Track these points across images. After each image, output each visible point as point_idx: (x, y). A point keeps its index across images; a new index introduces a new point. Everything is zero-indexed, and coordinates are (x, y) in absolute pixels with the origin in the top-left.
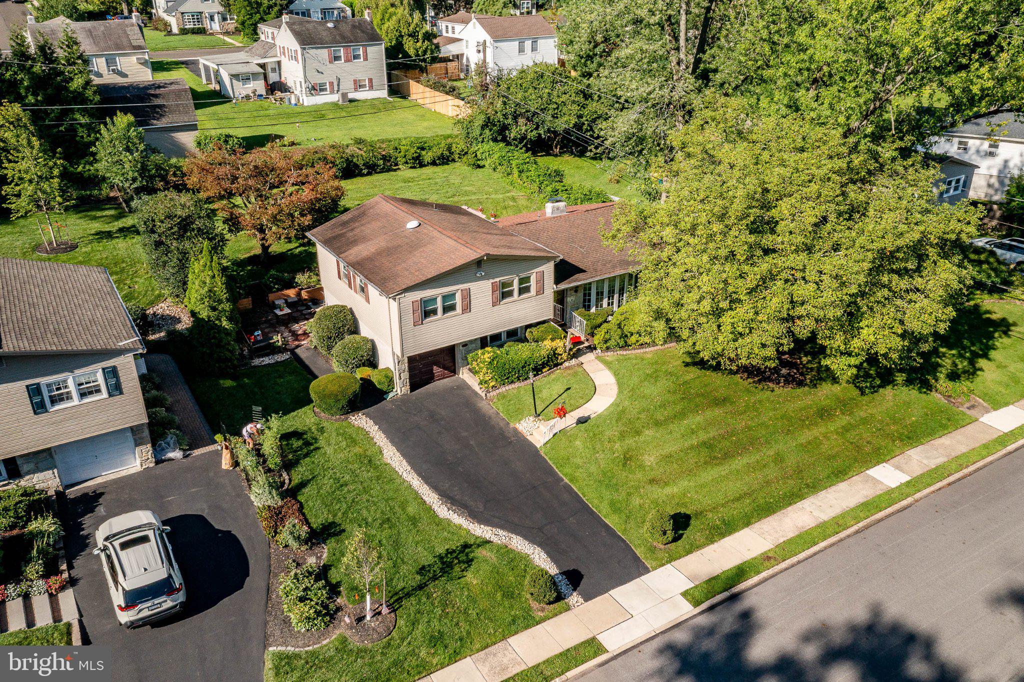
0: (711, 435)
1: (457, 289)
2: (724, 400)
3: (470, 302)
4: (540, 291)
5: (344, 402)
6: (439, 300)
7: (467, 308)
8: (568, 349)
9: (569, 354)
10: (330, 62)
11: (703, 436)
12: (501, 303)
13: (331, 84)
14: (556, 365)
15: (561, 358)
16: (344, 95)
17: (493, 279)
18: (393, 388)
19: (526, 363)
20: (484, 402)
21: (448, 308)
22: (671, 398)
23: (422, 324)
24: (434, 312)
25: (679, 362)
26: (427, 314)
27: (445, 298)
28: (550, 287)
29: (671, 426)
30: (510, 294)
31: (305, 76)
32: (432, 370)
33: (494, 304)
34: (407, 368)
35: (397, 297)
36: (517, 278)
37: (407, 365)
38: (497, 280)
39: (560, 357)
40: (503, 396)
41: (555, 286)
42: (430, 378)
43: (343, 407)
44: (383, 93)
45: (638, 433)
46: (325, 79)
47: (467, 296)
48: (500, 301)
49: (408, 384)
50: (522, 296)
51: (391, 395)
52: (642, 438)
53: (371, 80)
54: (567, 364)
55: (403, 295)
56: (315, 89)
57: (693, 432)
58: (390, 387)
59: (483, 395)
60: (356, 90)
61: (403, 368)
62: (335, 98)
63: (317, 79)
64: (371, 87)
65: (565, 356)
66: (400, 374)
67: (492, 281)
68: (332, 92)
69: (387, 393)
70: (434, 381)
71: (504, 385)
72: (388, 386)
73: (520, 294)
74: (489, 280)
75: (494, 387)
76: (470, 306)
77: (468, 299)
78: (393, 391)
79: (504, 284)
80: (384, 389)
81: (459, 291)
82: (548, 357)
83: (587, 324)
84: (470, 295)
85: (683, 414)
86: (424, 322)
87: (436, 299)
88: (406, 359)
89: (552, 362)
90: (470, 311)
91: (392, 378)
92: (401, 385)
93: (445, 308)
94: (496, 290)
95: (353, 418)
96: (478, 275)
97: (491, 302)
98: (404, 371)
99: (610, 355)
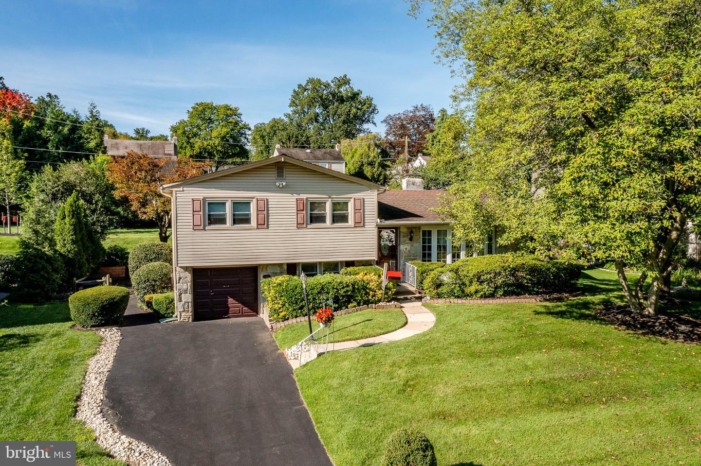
0: (557, 376)
1: (252, 195)
2: (586, 343)
3: (268, 216)
4: (360, 223)
5: (93, 308)
6: (229, 206)
7: (264, 223)
8: (384, 285)
9: (386, 293)
11: (541, 374)
12: (309, 226)
14: (367, 303)
15: (374, 296)
17: (299, 194)
18: (173, 313)
19: (322, 289)
20: (268, 333)
21: (241, 219)
22: (504, 335)
23: (204, 229)
24: (222, 221)
25: (530, 312)
26: (212, 220)
27: (236, 205)
28: (372, 219)
29: (494, 360)
30: (321, 219)
32: (227, 301)
33: (299, 225)
34: (189, 288)
35: (174, 190)
36: (330, 200)
37: (189, 284)
38: (304, 196)
39: (371, 293)
40: (291, 327)
41: (378, 220)
42: (224, 313)
43: (94, 315)
45: (440, 361)
47: (264, 209)
48: (307, 224)
49: (190, 309)
50: (336, 225)
51: (168, 320)
52: (443, 367)
54: (381, 304)
55: (181, 189)
57: (526, 368)
58: (169, 311)
59: (269, 326)
61: (185, 287)
65: (379, 294)
66: (180, 295)
67: (296, 196)
69: (163, 317)
70: (228, 318)
71: (296, 317)
72: (167, 309)
73: (334, 221)
74: (292, 194)
75: (285, 319)
76: (268, 222)
77: (265, 212)
78: (172, 317)
79: (312, 204)
80: (162, 312)
81: (255, 200)
82: (354, 288)
83: (417, 269)
84: (268, 208)
85: (518, 350)
86: (207, 228)
87: (225, 203)
88: (189, 276)
89: (361, 297)
90: (268, 227)
91: (173, 300)
92: (182, 310)
93: (236, 217)
94: (302, 209)
95: (103, 330)
96: (277, 184)
97: (295, 222)
98: (186, 291)
99: (441, 301)
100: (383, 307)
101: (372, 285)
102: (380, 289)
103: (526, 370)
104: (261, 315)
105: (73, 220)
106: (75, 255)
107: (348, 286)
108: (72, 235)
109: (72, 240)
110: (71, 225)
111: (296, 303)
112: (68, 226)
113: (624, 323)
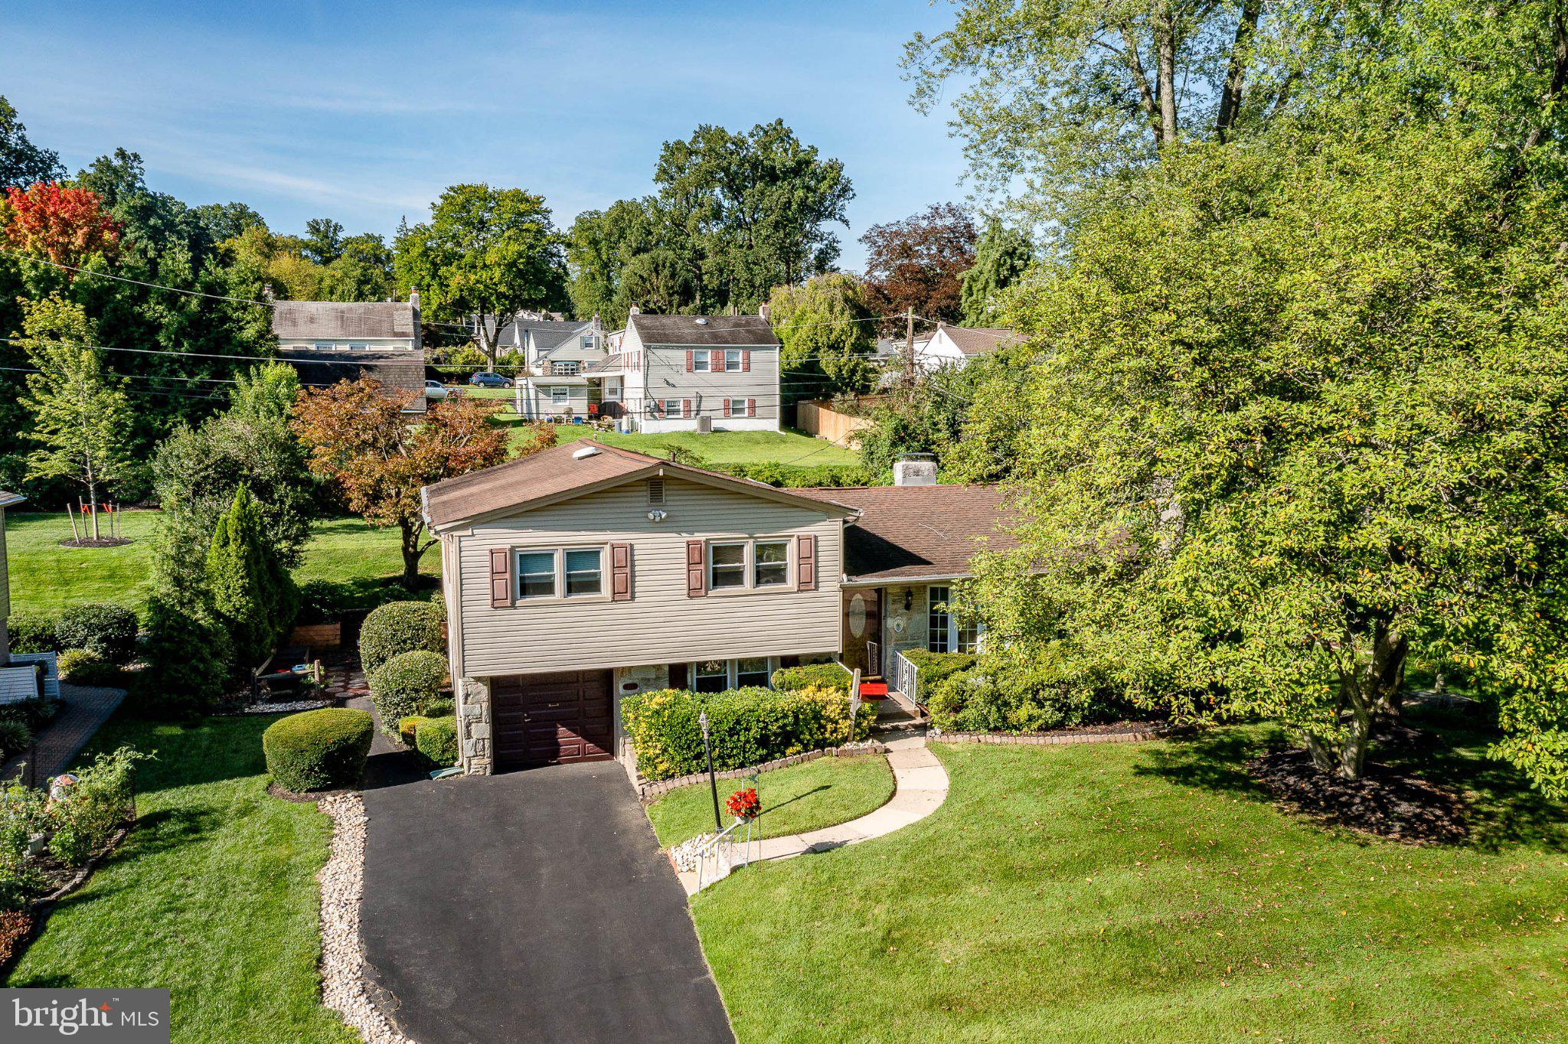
0: (1153, 918)
1: (604, 539)
2: (1217, 846)
3: (633, 576)
4: (810, 583)
5: (311, 758)
6: (558, 560)
7: (626, 591)
8: (853, 709)
9: (858, 725)
10: (689, 370)
11: (1127, 917)
12: (710, 593)
13: (688, 403)
14: (821, 744)
15: (835, 731)
16: (705, 422)
17: (692, 533)
18: (455, 759)
19: (738, 722)
20: (635, 806)
21: (581, 584)
22: (1070, 827)
23: (513, 606)
24: (547, 587)
25: (1127, 767)
26: (527, 588)
27: (574, 558)
28: (833, 577)
29: (1046, 885)
30: (735, 577)
31: (646, 388)
32: (555, 734)
33: (692, 593)
34: (484, 713)
35: (455, 533)
36: (751, 541)
37: (485, 705)
38: (701, 537)
39: (830, 726)
40: (678, 794)
41: (845, 576)
42: (549, 755)
43: (311, 769)
44: (773, 425)
45: (949, 888)
46: (678, 395)
47: (626, 561)
48: (707, 590)
49: (488, 752)
50: (763, 588)
51: (446, 772)
52: (953, 901)
53: (752, 403)
54: (848, 746)
55: (469, 532)
56: (659, 410)
57: (1102, 902)
58: (448, 755)
59: (638, 790)
60: (727, 416)
61: (477, 711)
62: (692, 425)
63: (664, 394)
64: (752, 415)
65: (845, 727)
66: (468, 725)
67: (686, 537)
68: (687, 416)
69: (438, 767)
70: (559, 763)
71: (689, 772)
72: (444, 751)
73: (758, 582)
74: (679, 533)
75: (667, 776)
76: (633, 587)
77: (628, 570)
78: (452, 765)
79: (717, 550)
80: (435, 758)
81: (608, 548)
82: (796, 717)
83: (919, 673)
84: (632, 561)
85: (1089, 864)
86: (518, 603)
87: (551, 556)
88: (484, 691)
89: (811, 735)
90: (633, 598)
91: (454, 735)
92: (472, 753)
93: (573, 580)
94: (697, 559)
95: (330, 798)
96: (651, 516)
97: (685, 586)
98: (479, 720)
99: (961, 738)
100: (851, 754)
101: (832, 711)
102: (846, 717)
103: (1101, 906)
104: (620, 759)
105: (244, 547)
106: (250, 617)
107: (785, 716)
108: (242, 578)
109: (243, 587)
110: (241, 558)
111: (689, 747)
112: (234, 559)
113: (1298, 796)
